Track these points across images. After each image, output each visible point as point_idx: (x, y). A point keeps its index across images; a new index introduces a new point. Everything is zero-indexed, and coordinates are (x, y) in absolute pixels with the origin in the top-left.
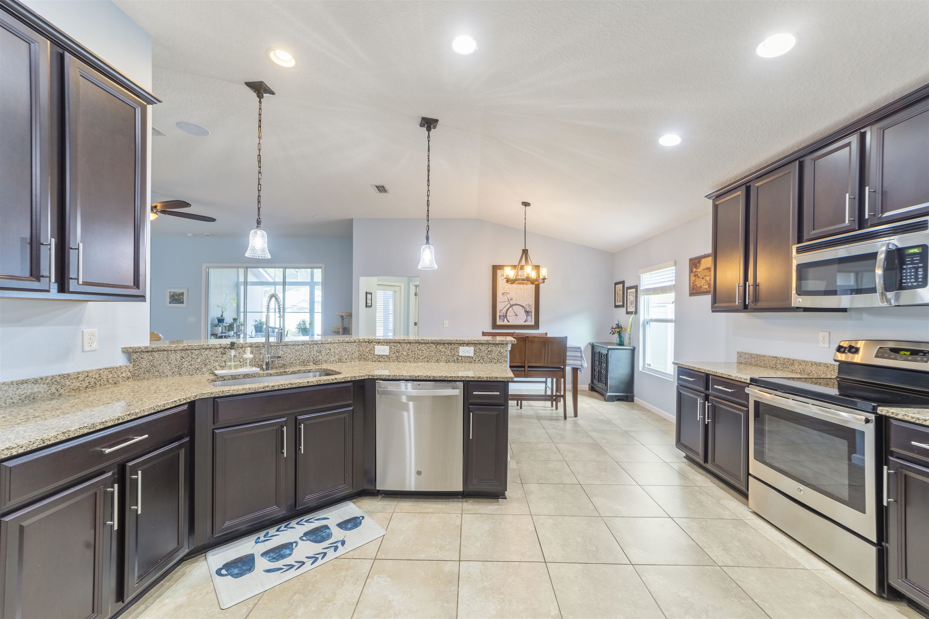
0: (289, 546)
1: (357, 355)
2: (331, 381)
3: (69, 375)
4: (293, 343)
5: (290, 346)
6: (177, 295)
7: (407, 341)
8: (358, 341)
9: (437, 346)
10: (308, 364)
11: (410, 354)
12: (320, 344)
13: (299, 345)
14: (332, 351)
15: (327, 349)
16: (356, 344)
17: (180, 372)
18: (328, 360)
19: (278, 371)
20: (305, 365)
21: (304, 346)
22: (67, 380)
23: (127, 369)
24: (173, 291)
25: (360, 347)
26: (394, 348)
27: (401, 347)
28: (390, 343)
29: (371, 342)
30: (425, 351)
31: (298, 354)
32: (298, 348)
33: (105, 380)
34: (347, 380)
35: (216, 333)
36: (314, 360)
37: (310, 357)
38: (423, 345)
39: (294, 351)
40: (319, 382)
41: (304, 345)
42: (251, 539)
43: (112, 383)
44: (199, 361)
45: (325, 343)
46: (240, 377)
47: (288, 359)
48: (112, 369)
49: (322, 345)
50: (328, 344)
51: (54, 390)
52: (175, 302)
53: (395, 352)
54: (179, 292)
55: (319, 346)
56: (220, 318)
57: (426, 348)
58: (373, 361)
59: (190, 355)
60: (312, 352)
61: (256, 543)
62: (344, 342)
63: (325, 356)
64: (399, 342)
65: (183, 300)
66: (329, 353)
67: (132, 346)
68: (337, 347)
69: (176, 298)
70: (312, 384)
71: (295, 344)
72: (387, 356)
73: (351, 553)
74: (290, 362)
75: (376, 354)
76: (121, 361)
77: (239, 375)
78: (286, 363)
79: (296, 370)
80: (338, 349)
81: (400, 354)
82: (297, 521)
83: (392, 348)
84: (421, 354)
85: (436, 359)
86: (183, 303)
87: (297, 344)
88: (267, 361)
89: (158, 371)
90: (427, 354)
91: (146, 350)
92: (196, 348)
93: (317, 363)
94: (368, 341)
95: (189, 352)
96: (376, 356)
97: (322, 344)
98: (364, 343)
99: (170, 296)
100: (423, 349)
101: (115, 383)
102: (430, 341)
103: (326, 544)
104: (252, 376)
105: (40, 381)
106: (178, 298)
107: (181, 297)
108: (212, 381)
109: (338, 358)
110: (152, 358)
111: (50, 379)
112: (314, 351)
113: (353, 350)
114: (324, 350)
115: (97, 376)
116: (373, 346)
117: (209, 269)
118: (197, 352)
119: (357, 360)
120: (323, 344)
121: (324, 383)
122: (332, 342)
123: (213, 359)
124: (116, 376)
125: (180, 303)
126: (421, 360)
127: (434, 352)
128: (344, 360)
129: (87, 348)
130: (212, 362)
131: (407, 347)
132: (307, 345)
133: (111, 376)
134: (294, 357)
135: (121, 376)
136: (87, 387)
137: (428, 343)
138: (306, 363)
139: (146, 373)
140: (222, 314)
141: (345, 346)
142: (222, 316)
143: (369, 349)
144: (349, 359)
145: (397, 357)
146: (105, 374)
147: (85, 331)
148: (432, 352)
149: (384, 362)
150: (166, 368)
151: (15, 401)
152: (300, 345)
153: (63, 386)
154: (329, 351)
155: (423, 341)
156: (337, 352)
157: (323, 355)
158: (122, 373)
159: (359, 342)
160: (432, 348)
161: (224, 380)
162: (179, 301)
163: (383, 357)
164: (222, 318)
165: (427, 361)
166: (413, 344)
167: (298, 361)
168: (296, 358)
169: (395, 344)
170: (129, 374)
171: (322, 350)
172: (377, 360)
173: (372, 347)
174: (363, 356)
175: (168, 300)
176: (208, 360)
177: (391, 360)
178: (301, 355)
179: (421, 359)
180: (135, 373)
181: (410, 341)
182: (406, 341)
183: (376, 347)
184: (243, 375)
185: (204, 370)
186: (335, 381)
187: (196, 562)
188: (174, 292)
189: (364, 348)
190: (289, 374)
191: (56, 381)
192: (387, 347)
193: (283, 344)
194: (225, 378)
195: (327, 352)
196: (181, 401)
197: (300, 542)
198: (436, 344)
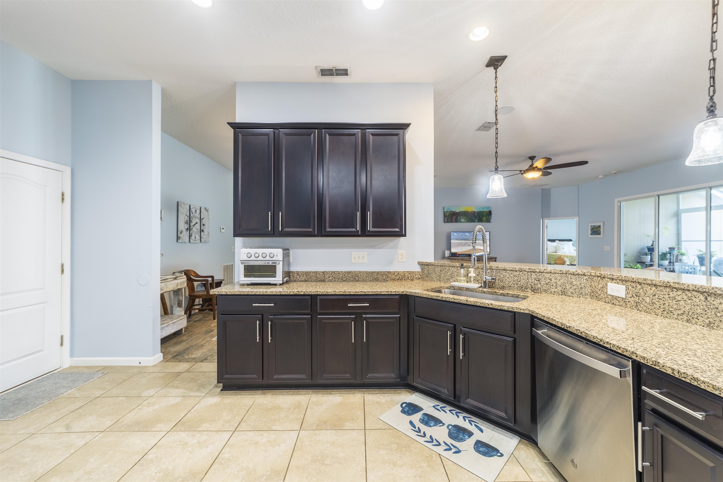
0: (438, 422)
1: (588, 290)
2: (487, 305)
3: (390, 272)
4: (510, 268)
5: (509, 271)
6: (595, 228)
7: (650, 282)
8: (589, 274)
9: (709, 298)
10: (526, 290)
11: (656, 303)
12: (538, 272)
13: (516, 271)
14: (553, 281)
15: (547, 279)
16: (586, 277)
17: (440, 280)
18: (548, 290)
19: (490, 291)
20: (523, 291)
21: (521, 273)
22: (390, 274)
23: (418, 273)
24: (593, 224)
25: (592, 282)
26: (632, 289)
27: (641, 290)
28: (626, 281)
29: (604, 278)
30: (682, 303)
31: (516, 279)
32: (516, 273)
33: (407, 277)
34: (503, 309)
35: (645, 262)
36: (532, 287)
37: (528, 284)
38: (680, 292)
39: (512, 275)
40: (476, 303)
41: (521, 271)
42: (434, 402)
43: (410, 279)
44: (449, 274)
45: (544, 272)
46: (464, 289)
47: (507, 283)
48: (410, 272)
49: (540, 274)
50: (548, 273)
51: (385, 278)
52: (594, 234)
53: (634, 295)
54: (597, 225)
55: (538, 274)
56: (651, 247)
57: (685, 297)
58: (605, 302)
59: (444, 269)
60: (530, 279)
61: (434, 407)
62: (568, 273)
63: (545, 285)
64: (638, 282)
65: (600, 232)
66: (550, 283)
67: (421, 261)
68: (559, 278)
69: (596, 231)
70: (470, 303)
71: (512, 270)
72: (623, 298)
73: (450, 463)
74: (509, 286)
75: (609, 293)
76: (417, 269)
77: (463, 288)
78: (505, 286)
79: (505, 292)
80: (561, 281)
81: (641, 299)
82: (467, 415)
83: (630, 289)
84: (675, 306)
85: (707, 321)
86: (600, 234)
87: (514, 269)
88: (485, 281)
89: (431, 277)
90: (687, 308)
91: (426, 264)
92: (447, 265)
93: (535, 291)
94: (600, 276)
95: (444, 267)
96: (609, 296)
97: (540, 272)
98: (596, 278)
99: (591, 229)
100: (679, 298)
101: (412, 280)
102: (691, 286)
103: (450, 441)
104: (471, 290)
105: (379, 273)
106: (596, 230)
107: (599, 229)
108: (447, 288)
109: (561, 290)
110: (428, 269)
111: (383, 272)
112: (532, 278)
113: (583, 284)
114: (543, 279)
115: (403, 275)
116: (606, 282)
117: (621, 203)
118: (447, 268)
119: (588, 297)
120: (542, 272)
121: (481, 305)
122: (553, 272)
123: (456, 274)
124: (412, 276)
125: (598, 235)
126: (675, 316)
127: (702, 307)
128: (569, 294)
129: (400, 260)
130: (455, 276)
131: (651, 291)
132: (525, 272)
133: (410, 275)
134: (512, 281)
135: (415, 277)
136: (398, 279)
137: (689, 290)
138: (524, 289)
139: (426, 277)
140: (653, 243)
141: (571, 278)
142: (652, 245)
143: (601, 286)
144: (577, 293)
145: (637, 304)
146: (407, 274)
147: (399, 251)
148: (698, 308)
149: (619, 307)
150: (434, 276)
151: (371, 280)
152: (518, 271)
153: (388, 277)
154: (549, 281)
155: (677, 286)
156: (559, 283)
157: (542, 284)
158: (416, 275)
159: (591, 275)
160: (697, 300)
161: (454, 289)
162: (597, 233)
163: (618, 299)
164: (652, 247)
165: (688, 321)
166: (661, 288)
167: (516, 286)
168: (514, 283)
169: (633, 284)
170: (420, 276)
171: (541, 279)
172: (611, 301)
173: (605, 284)
174: (595, 293)
175: (590, 232)
176: (453, 274)
177: (628, 305)
178: (519, 280)
179: (676, 313)
180: (422, 276)
181: (654, 282)
182: (648, 282)
183: (609, 284)
184: (465, 288)
185: (451, 280)
186: (490, 306)
187: (409, 393)
188: (594, 226)
189: (596, 284)
190: (499, 295)
191: (385, 274)
192: (623, 286)
193: (502, 269)
194: (455, 288)
195: (547, 282)
196: (392, 293)
197: (445, 426)
198: (705, 294)
